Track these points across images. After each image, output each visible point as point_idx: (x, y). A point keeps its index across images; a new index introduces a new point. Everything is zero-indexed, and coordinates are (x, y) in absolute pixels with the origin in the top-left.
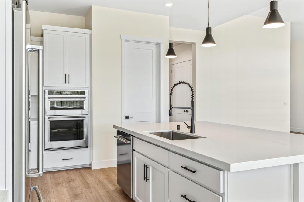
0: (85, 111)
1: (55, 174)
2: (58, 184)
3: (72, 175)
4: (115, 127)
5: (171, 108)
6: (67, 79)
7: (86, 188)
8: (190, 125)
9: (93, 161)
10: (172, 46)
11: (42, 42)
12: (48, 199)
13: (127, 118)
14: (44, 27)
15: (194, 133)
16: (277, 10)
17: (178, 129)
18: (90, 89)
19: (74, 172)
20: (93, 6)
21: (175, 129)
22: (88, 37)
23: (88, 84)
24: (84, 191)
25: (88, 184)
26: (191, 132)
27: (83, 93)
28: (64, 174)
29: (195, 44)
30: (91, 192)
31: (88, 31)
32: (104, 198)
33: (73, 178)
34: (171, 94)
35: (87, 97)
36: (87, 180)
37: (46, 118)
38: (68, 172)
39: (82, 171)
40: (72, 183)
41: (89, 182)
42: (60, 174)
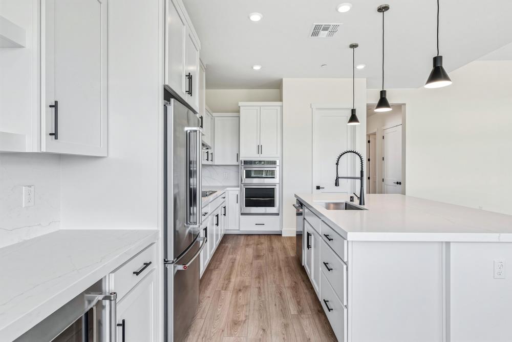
0: (276, 180)
1: (249, 237)
2: (247, 245)
3: (263, 240)
4: (296, 196)
5: (337, 178)
6: (260, 149)
7: (270, 251)
8: (359, 196)
9: (283, 229)
10: (355, 112)
11: (239, 117)
12: (235, 256)
13: (318, 188)
14: (240, 104)
15: (364, 204)
16: (442, 67)
17: (351, 201)
18: (280, 158)
19: (266, 237)
20: (283, 79)
21: (348, 200)
22: (279, 108)
23: (279, 155)
24: (266, 254)
25: (273, 248)
26: (360, 204)
27: (274, 163)
28: (257, 237)
29: (405, 104)
30: (272, 256)
31: (279, 103)
32: (281, 262)
33: (262, 242)
34: (337, 164)
35: (278, 167)
36: (273, 245)
37: (242, 185)
38: (261, 236)
39: (273, 237)
40: (259, 246)
41: (274, 247)
42: (253, 237)
